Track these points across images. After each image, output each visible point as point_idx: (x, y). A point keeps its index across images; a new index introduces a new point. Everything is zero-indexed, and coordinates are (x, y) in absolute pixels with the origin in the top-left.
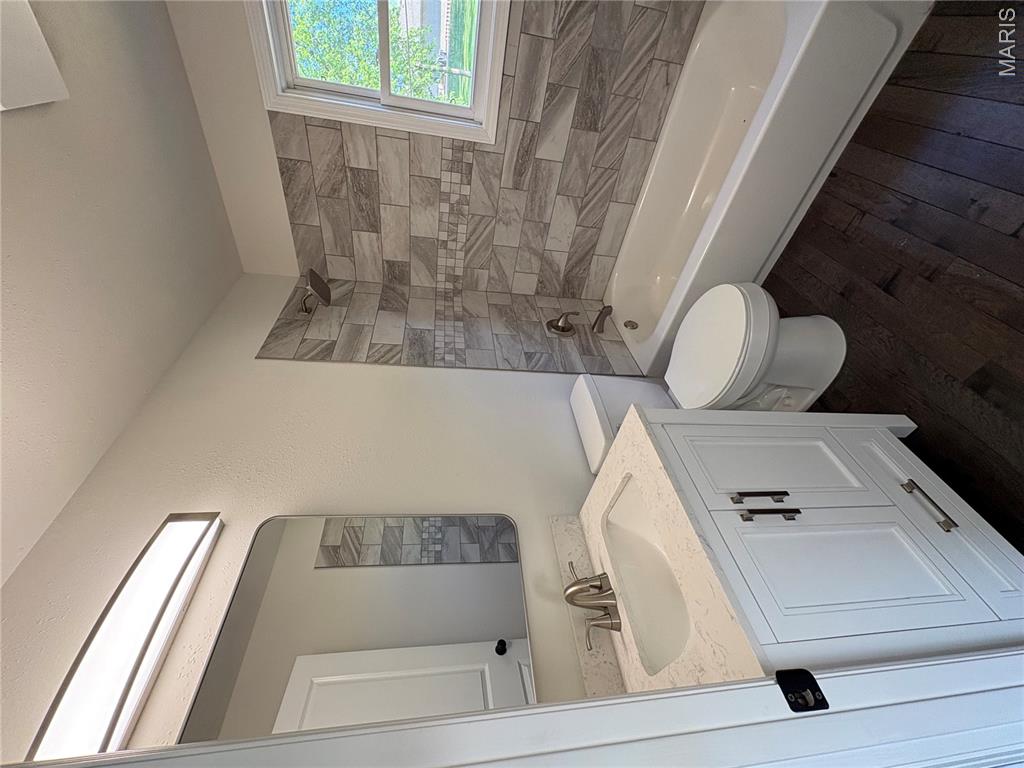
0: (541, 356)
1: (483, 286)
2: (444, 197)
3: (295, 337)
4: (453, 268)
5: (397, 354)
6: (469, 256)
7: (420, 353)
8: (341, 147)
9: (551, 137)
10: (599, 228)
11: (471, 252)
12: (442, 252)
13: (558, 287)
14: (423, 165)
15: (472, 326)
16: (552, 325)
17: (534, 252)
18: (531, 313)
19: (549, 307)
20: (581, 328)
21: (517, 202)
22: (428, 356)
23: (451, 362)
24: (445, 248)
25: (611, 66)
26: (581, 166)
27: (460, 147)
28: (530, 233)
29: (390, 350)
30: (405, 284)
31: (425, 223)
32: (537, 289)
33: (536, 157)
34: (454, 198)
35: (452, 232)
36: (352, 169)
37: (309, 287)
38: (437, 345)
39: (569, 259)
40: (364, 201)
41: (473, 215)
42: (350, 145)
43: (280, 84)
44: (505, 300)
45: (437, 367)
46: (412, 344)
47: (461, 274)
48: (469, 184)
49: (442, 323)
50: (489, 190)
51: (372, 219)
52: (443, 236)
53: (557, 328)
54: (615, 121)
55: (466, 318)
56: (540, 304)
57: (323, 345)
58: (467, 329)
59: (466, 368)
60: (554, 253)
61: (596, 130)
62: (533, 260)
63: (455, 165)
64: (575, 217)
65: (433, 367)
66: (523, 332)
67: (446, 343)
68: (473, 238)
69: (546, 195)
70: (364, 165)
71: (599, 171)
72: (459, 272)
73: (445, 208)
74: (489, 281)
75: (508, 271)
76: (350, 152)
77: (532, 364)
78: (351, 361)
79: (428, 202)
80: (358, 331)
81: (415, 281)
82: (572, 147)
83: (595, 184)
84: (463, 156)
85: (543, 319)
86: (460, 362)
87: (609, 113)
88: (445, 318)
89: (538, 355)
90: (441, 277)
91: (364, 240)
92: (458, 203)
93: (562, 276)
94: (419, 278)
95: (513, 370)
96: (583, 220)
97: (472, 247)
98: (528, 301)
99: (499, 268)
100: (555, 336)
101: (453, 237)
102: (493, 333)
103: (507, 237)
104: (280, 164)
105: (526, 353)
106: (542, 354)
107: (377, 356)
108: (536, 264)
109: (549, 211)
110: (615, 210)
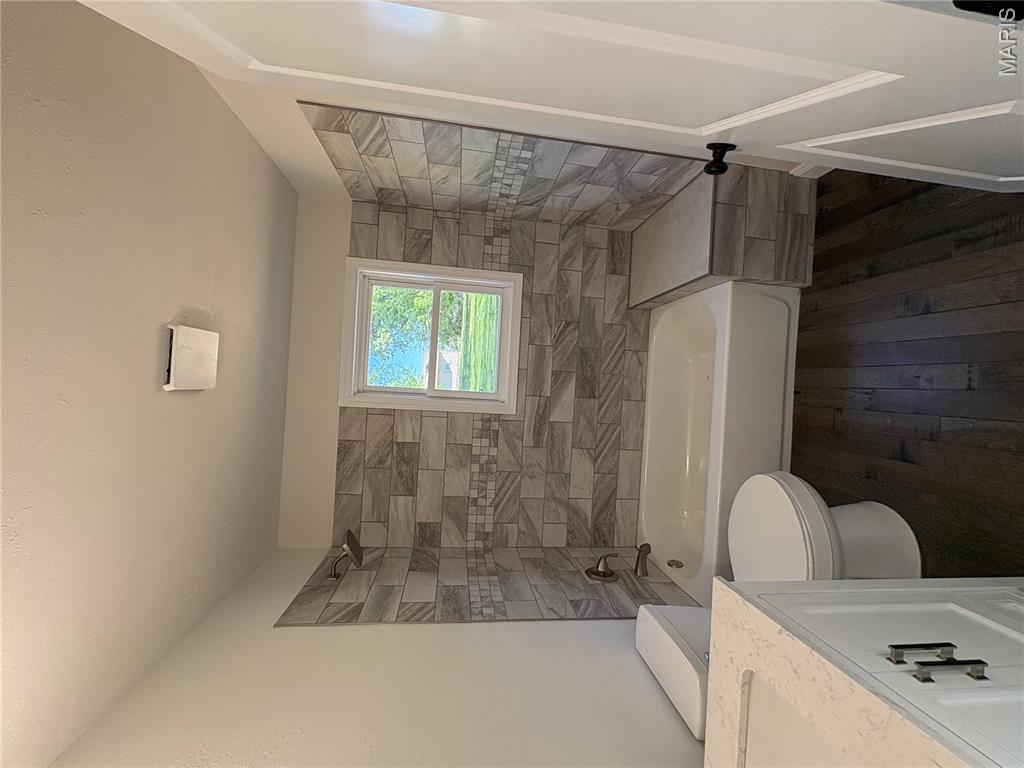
0: (588, 604)
1: (513, 542)
2: (475, 459)
3: (321, 602)
4: (483, 525)
5: (431, 610)
6: (498, 511)
7: (456, 609)
8: (392, 428)
9: (560, 406)
10: (614, 473)
11: (500, 508)
12: (472, 509)
13: (588, 537)
14: (458, 435)
15: (507, 579)
16: (591, 572)
17: (558, 501)
18: (567, 563)
19: (583, 558)
20: (623, 573)
21: (538, 457)
22: (464, 612)
23: (489, 615)
24: (476, 505)
25: (596, 357)
26: (588, 423)
27: (487, 419)
28: (553, 484)
29: (422, 608)
30: (434, 547)
31: (458, 483)
32: (568, 540)
33: (551, 420)
34: (484, 459)
35: (482, 490)
36: (398, 443)
37: (345, 546)
38: (472, 599)
39: (594, 506)
40: (404, 468)
41: (501, 472)
42: (400, 426)
43: (354, 389)
44: (539, 554)
45: (475, 621)
46: (446, 601)
47: (491, 530)
48: (496, 446)
49: (475, 579)
50: (514, 450)
51: (410, 483)
52: (474, 494)
53: (597, 573)
54: (608, 390)
55: (501, 573)
56: (573, 555)
57: (349, 608)
58: (502, 582)
59: (508, 620)
60: (578, 501)
61: (594, 397)
62: (559, 510)
63: (484, 432)
64: (591, 465)
65: (471, 621)
66: (563, 581)
67: (482, 597)
68: (501, 494)
69: (563, 450)
70: (409, 439)
71: (605, 427)
72: (489, 529)
73: (476, 468)
74: (518, 534)
75: (538, 524)
76: (399, 431)
77: (581, 612)
78: (380, 621)
79: (461, 465)
80: (387, 592)
81: (445, 543)
82: (578, 411)
83: (603, 437)
84: (490, 426)
85: (580, 567)
86: (500, 615)
87: (602, 385)
88: (479, 574)
89: (584, 603)
90: (471, 536)
91: (400, 505)
92: (488, 463)
93: (590, 523)
94: (450, 539)
95: (562, 619)
96: (598, 469)
97: (501, 500)
98: (561, 553)
99: (528, 519)
100: (599, 582)
101: (483, 493)
102: (531, 584)
103: (533, 490)
104: (339, 444)
105: (571, 601)
106: (589, 600)
107: (408, 614)
108: (563, 514)
109: (568, 462)
110: (625, 457)
